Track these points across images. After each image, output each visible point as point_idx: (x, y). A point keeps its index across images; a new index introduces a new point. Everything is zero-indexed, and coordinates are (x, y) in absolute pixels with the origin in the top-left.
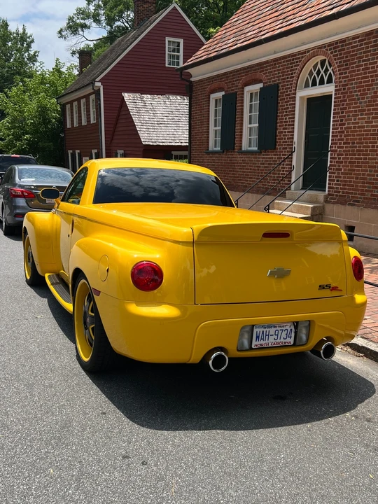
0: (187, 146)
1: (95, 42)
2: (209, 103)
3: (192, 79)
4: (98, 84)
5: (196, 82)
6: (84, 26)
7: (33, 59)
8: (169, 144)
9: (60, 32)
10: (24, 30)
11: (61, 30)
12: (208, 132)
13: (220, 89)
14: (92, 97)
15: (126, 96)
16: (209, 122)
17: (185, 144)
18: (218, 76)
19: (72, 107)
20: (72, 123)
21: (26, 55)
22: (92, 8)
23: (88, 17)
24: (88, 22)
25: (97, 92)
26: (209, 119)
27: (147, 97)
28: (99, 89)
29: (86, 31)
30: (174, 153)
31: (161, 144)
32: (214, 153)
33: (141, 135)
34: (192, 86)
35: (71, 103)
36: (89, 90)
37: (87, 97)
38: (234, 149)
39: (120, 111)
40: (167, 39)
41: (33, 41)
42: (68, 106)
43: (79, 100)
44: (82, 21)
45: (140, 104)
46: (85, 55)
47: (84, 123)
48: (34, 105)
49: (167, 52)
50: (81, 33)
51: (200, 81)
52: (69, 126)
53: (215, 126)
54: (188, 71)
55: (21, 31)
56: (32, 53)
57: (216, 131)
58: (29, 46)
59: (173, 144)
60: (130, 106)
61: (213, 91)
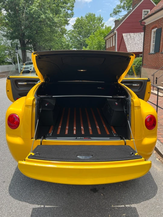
0: (142, 52)
1: (122, 17)
2: (151, 34)
3: (145, 25)
4: (115, 31)
5: (147, 25)
6: (119, 11)
7: (102, 26)
8: (138, 51)
9: (111, 15)
10: (100, 16)
11: (111, 14)
12: (150, 46)
13: (156, 27)
14: (114, 36)
15: (124, 34)
16: (151, 41)
17: (141, 51)
18: (155, 21)
19: (108, 40)
20: (108, 47)
21: (101, 24)
22: (122, 4)
23: (120, 8)
24: (120, 10)
25: (115, 34)
26: (151, 40)
27: (132, 34)
28: (116, 33)
29: (120, 13)
30: (140, 55)
31: (135, 52)
32: (151, 54)
33: (127, 49)
34: (145, 27)
35: (108, 39)
36: (112, 34)
37: (112, 36)
38: (159, 52)
39: (121, 40)
40: (143, 10)
41: (103, 20)
42: (107, 41)
43: (110, 38)
44: (119, 10)
45: (129, 37)
46: (117, 22)
47: (111, 46)
48: (97, 41)
49: (143, 16)
50: (118, 14)
51: (148, 25)
52: (107, 47)
53: (153, 43)
54: (144, 21)
55: (99, 17)
56: (102, 24)
57: (153, 45)
58: (102, 21)
59: (140, 51)
60: (125, 38)
61: (153, 28)
